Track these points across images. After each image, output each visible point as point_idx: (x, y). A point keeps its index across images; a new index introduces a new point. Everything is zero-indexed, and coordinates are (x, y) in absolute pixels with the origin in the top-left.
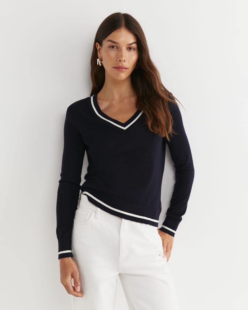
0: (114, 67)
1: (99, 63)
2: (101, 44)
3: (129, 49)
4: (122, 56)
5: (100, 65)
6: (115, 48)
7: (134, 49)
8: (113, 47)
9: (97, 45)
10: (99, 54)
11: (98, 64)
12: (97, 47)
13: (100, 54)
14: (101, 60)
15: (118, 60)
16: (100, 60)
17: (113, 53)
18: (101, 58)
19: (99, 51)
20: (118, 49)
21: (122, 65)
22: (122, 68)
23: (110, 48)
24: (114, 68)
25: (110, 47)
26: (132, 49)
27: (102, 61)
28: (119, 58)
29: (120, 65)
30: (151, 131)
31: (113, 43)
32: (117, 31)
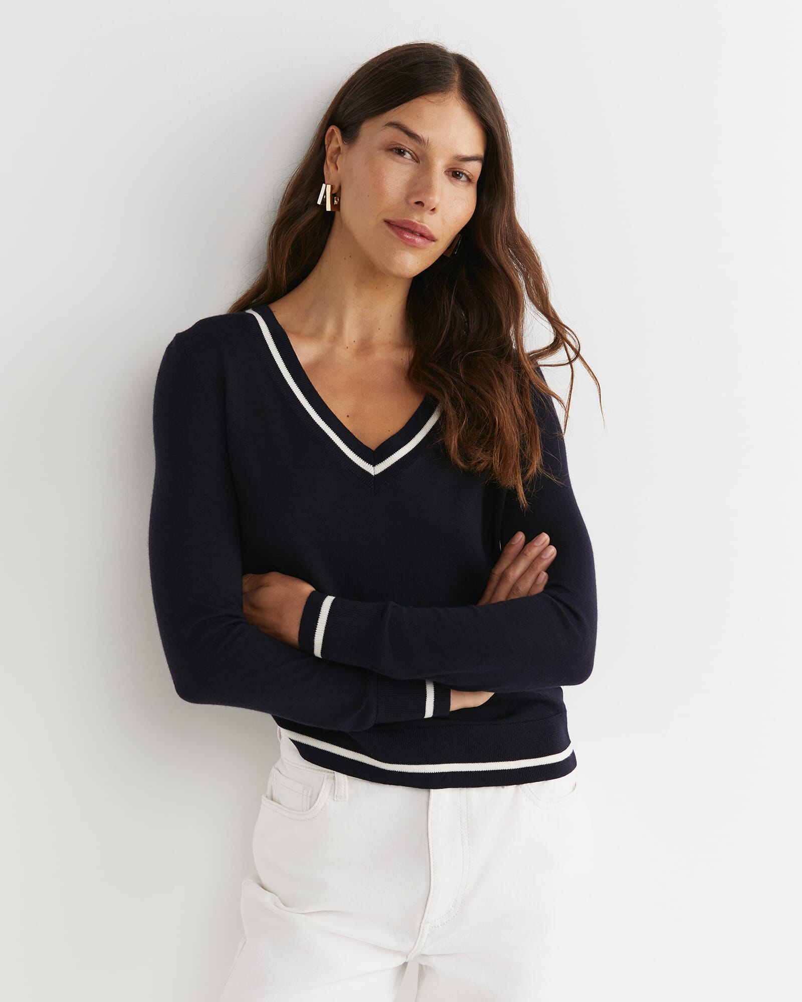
0: (388, 222)
1: (324, 201)
2: (350, 133)
3: (451, 174)
4: (428, 188)
5: (328, 208)
6: (408, 155)
7: (469, 180)
8: (400, 152)
9: (332, 134)
10: (331, 169)
11: (319, 202)
12: (326, 142)
13: (337, 168)
15: (413, 200)
16: (332, 189)
17: (398, 171)
18: (335, 184)
19: (333, 160)
20: (419, 162)
21: (421, 221)
22: (417, 231)
23: (388, 152)
24: (385, 226)
25: (391, 150)
26: (464, 178)
28: (418, 193)
29: (415, 219)
30: (457, 465)
31: (406, 137)
32: (430, 98)
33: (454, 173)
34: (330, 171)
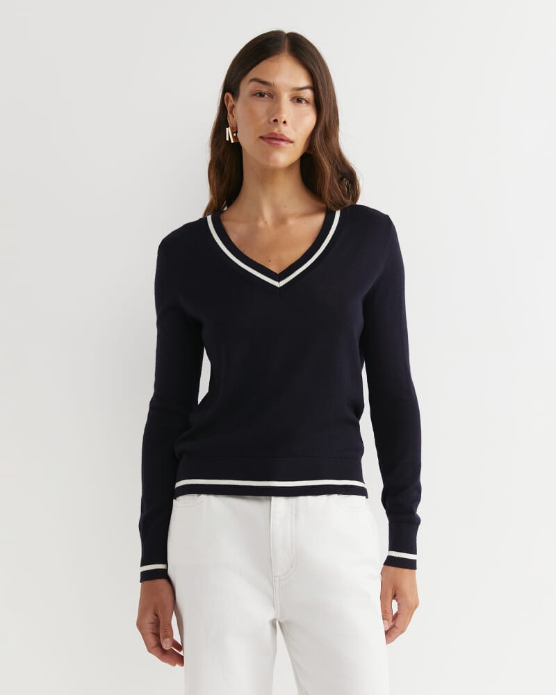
0: (261, 138)
1: (229, 138)
2: (235, 94)
3: (296, 100)
4: (279, 110)
5: (232, 142)
6: (266, 96)
7: (307, 102)
8: (262, 95)
9: (228, 97)
10: (231, 118)
11: (227, 139)
12: (226, 103)
13: (233, 116)
14: (235, 131)
15: (272, 120)
16: (232, 129)
17: (261, 106)
18: (234, 126)
19: (231, 113)
20: (272, 98)
21: (279, 131)
22: (279, 137)
23: (255, 97)
24: (262, 141)
25: (255, 95)
26: (304, 102)
27: (236, 133)
28: (273, 115)
29: (276, 130)
31: (261, 85)
32: (271, 59)
33: (298, 100)
34: (230, 120)
